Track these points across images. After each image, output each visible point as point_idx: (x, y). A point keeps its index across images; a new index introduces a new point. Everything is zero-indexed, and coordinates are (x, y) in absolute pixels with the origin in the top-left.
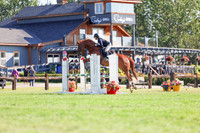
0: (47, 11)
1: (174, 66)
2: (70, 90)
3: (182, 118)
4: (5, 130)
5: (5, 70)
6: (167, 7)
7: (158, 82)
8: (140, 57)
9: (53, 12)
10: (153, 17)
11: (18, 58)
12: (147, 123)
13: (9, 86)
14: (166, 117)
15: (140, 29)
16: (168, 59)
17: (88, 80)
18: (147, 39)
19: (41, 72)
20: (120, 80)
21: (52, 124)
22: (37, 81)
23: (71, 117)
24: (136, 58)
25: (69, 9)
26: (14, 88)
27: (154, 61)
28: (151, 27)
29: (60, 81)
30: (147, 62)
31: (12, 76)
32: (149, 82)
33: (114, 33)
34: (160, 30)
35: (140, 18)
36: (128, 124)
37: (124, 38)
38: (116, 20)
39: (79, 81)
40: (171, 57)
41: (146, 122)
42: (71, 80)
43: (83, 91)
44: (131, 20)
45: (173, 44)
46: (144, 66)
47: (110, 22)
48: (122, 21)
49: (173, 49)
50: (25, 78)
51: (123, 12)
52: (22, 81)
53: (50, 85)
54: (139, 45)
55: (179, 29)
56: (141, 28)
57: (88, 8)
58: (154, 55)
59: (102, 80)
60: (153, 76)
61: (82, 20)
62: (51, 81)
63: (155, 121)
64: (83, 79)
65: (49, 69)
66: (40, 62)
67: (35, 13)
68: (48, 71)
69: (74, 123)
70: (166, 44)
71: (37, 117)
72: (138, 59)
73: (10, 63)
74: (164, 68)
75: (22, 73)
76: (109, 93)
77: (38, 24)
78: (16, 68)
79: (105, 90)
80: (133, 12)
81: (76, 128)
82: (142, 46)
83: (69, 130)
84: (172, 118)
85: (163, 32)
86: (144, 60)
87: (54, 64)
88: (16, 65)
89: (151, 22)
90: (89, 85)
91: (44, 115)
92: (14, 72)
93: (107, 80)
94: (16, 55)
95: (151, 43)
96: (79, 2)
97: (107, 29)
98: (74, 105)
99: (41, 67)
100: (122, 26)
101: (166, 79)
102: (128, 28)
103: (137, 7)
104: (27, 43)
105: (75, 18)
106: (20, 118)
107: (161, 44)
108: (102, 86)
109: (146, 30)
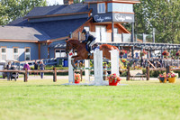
0: (54, 11)
1: (170, 60)
2: (76, 82)
3: (177, 107)
4: (18, 118)
5: (18, 64)
6: (163, 7)
7: (155, 75)
8: (139, 52)
9: (60, 12)
10: (151, 15)
11: (29, 53)
12: (146, 111)
13: (21, 78)
14: (163, 106)
15: (138, 27)
16: (164, 54)
17: (92, 73)
18: (145, 36)
19: (50, 66)
20: (120, 73)
21: (60, 112)
22: (46, 74)
23: (77, 106)
24: (135, 52)
25: (75, 9)
26: (25, 80)
27: (151, 56)
28: (148, 24)
29: (66, 74)
30: (145, 57)
31: (24, 69)
32: (147, 75)
33: (115, 30)
34: (156, 27)
35: (139, 16)
36: (128, 113)
37: (124, 35)
38: (117, 18)
39: (83, 74)
40: (167, 51)
41: (144, 111)
42: (77, 73)
43: (88, 83)
44: (130, 19)
45: (169, 40)
46: (142, 60)
47: (111, 20)
48: (122, 19)
49: (169, 45)
50: (35, 71)
51: (123, 11)
52: (33, 74)
53: (58, 77)
54: (137, 41)
55: (174, 27)
56: (140, 26)
57: (91, 8)
58: (152, 50)
59: (104, 73)
60: (151, 69)
61: (86, 19)
62: (58, 74)
63: (153, 110)
64: (87, 72)
65: (57, 63)
66: (49, 57)
67: (44, 13)
68: (56, 65)
69: (80, 112)
70: (162, 40)
71: (46, 106)
72: (137, 54)
73: (22, 58)
74: (161, 62)
75: (33, 66)
76: (110, 84)
77: (46, 22)
78: (27, 62)
79: (107, 82)
80: (132, 12)
81: (82, 116)
82: (141, 42)
83: (74, 118)
84: (168, 107)
85: (159, 29)
86: (142, 55)
87: (61, 59)
88: (28, 59)
89: (149, 21)
90: (92, 77)
91: (53, 105)
92: (26, 66)
93: (109, 73)
94: (27, 51)
95: (148, 39)
96: (83, 2)
97: (108, 27)
98: (80, 95)
99: (49, 61)
100: (122, 24)
101: (162, 72)
102: (128, 25)
103: (136, 7)
104: (36, 40)
105: (80, 17)
106: (31, 107)
107: (157, 40)
108: (104, 78)
109: (144, 27)
